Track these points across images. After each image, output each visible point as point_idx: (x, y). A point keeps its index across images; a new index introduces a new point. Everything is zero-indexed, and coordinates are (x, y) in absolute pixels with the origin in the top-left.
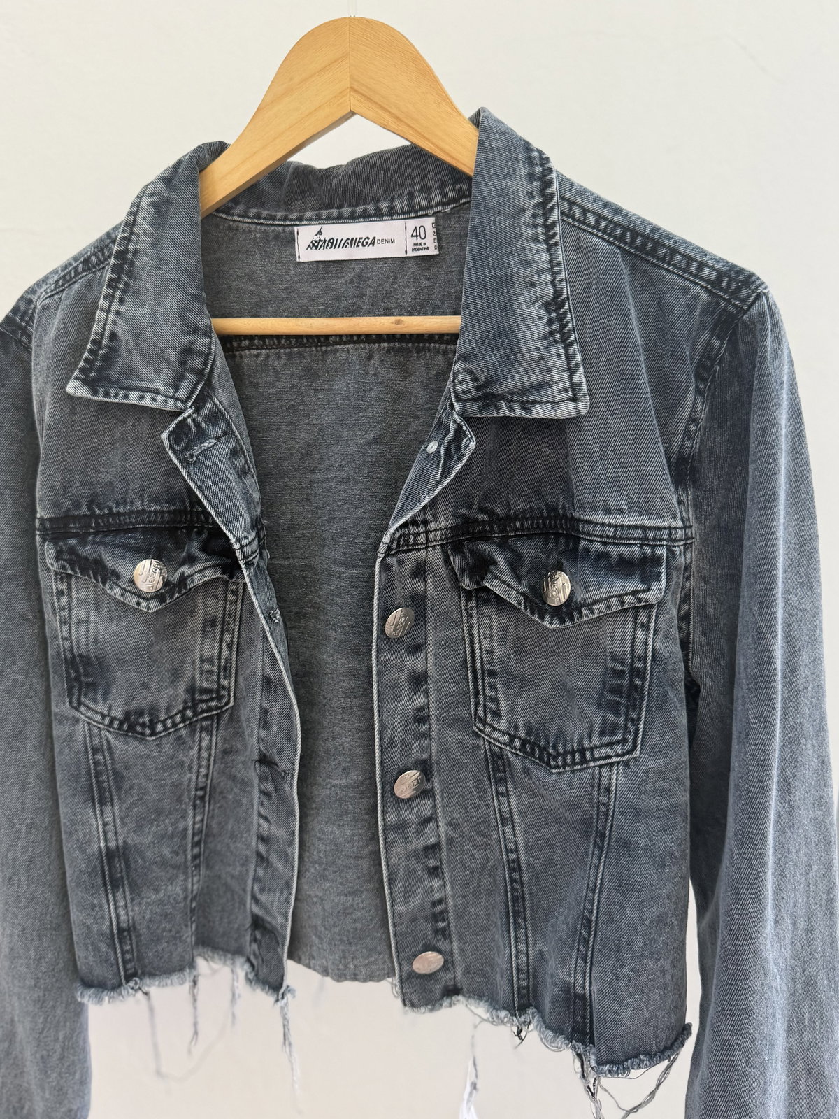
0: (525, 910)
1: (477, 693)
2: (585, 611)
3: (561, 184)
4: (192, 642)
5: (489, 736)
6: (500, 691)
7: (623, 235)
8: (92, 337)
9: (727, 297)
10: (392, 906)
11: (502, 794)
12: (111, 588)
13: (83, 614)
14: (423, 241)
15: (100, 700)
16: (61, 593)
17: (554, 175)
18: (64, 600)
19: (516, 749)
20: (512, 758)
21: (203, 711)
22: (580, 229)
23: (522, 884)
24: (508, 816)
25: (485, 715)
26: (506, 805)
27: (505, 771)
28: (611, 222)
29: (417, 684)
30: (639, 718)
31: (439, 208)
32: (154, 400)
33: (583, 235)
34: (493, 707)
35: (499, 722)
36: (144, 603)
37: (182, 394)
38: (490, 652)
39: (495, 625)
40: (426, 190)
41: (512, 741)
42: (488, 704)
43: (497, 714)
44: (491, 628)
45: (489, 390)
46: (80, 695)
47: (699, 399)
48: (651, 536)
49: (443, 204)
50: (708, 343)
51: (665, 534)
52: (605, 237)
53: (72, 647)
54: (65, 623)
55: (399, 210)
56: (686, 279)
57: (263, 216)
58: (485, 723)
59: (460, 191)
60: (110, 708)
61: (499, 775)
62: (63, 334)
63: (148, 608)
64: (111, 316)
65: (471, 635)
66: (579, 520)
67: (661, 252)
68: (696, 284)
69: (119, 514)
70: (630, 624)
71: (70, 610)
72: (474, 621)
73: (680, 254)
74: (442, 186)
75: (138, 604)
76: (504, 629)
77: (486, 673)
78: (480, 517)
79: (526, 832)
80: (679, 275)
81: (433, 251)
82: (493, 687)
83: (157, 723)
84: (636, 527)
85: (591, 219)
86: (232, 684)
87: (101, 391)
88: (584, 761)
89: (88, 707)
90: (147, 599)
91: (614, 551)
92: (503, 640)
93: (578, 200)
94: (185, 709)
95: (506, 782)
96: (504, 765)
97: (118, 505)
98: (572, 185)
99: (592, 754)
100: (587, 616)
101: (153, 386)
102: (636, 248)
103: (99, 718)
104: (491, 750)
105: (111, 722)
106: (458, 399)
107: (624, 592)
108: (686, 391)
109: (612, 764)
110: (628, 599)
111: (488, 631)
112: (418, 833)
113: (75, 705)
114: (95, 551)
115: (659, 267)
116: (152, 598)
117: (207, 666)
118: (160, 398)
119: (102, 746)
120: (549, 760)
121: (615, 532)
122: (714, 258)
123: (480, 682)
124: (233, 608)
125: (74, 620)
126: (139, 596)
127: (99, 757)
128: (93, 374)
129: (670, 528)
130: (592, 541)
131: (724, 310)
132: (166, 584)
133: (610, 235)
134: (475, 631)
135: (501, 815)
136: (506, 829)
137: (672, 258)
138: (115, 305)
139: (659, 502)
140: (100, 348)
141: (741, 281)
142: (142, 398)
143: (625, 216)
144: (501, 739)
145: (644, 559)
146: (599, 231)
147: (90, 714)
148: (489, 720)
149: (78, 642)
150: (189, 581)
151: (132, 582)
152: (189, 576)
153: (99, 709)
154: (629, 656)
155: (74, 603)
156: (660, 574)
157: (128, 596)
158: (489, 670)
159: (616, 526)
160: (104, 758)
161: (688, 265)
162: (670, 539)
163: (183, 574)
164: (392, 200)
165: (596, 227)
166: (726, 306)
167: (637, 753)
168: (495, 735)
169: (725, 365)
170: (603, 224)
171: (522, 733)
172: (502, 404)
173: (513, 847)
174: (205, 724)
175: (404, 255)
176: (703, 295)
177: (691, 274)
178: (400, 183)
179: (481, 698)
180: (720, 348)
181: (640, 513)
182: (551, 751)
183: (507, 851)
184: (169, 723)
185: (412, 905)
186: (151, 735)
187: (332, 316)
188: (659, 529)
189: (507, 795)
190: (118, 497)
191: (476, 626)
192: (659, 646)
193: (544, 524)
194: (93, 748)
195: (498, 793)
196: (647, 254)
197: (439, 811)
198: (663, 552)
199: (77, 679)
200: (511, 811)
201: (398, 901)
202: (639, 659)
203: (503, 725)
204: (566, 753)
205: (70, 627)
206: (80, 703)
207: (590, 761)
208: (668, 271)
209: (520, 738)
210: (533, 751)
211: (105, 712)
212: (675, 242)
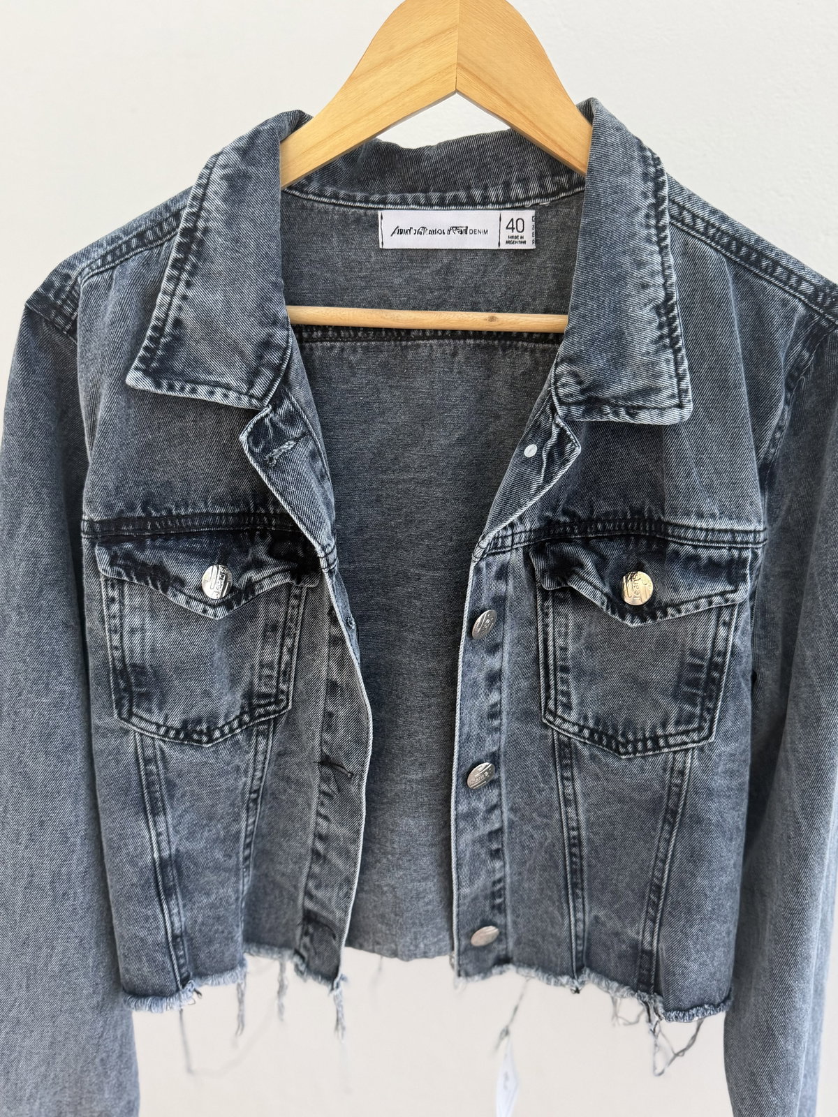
0: (582, 881)
1: (548, 687)
2: (670, 611)
3: (671, 187)
4: (251, 648)
5: (559, 727)
6: (572, 685)
7: (729, 244)
8: (153, 322)
9: (821, 311)
10: (458, 889)
11: (567, 779)
12: (175, 595)
13: (137, 622)
14: (520, 235)
15: (156, 711)
16: (113, 600)
17: (665, 178)
18: (115, 608)
19: (584, 738)
20: (580, 746)
21: (260, 716)
22: (689, 234)
23: (581, 858)
24: (571, 798)
25: (556, 708)
26: (571, 788)
27: (571, 758)
28: (718, 230)
29: (492, 682)
30: (715, 708)
31: (537, 201)
32: (226, 396)
33: (691, 240)
34: (564, 700)
35: (569, 714)
36: (211, 611)
37: (258, 390)
38: (564, 649)
39: (571, 624)
40: (524, 181)
41: (581, 731)
42: (560, 697)
43: (568, 707)
44: (567, 626)
45: (593, 394)
46: (131, 706)
47: (787, 408)
48: (739, 539)
49: (541, 196)
50: (800, 355)
51: (751, 537)
52: (713, 244)
53: (123, 657)
54: (116, 632)
55: (493, 199)
56: (785, 291)
57: (341, 196)
58: (555, 715)
59: (559, 184)
60: (166, 717)
61: (565, 762)
62: (121, 318)
63: (215, 615)
64: (176, 301)
65: (546, 633)
66: (669, 524)
67: (765, 263)
68: (795, 296)
69: (179, 516)
70: (713, 622)
71: (121, 617)
72: (550, 619)
73: (781, 266)
74: (541, 177)
75: (205, 611)
76: (579, 627)
77: (559, 669)
78: (562, 519)
79: (588, 811)
80: (780, 288)
81: (530, 245)
82: (565, 682)
83: (214, 730)
84: (726, 531)
85: (700, 225)
86: (291, 688)
87: (165, 383)
88: (656, 747)
89: (141, 718)
90: (214, 606)
91: (704, 554)
92: (577, 638)
93: (688, 205)
94: (242, 714)
95: (572, 767)
96: (571, 752)
97: (177, 506)
98: (682, 189)
99: (666, 742)
100: (672, 615)
101: (224, 380)
102: (741, 258)
103: (153, 728)
104: (559, 739)
105: (167, 732)
106: (561, 403)
107: (713, 593)
108: (779, 401)
109: (687, 750)
110: (717, 600)
111: (563, 630)
112: (485, 819)
113: (125, 716)
114: (155, 556)
115: (761, 278)
116: (219, 605)
117: (266, 672)
118: (232, 395)
119: (155, 756)
120: (617, 747)
121: (706, 536)
122: (810, 272)
123: (552, 677)
124: (296, 612)
125: (127, 628)
126: (206, 603)
127: (152, 767)
128: (154, 365)
129: (755, 532)
130: (682, 544)
131: (818, 324)
132: (232, 589)
133: (717, 243)
134: (550, 629)
135: (564, 797)
136: (569, 810)
137: (774, 271)
138: (181, 288)
139: (748, 507)
140: (162, 335)
141: (835, 297)
142: (212, 393)
143: (731, 224)
144: (571, 730)
145: (731, 561)
146: (708, 238)
147: (143, 725)
148: (559, 712)
149: (131, 651)
150: (257, 587)
151: (200, 589)
152: (256, 582)
153: (154, 720)
154: (709, 652)
155: (127, 610)
156: (745, 575)
157: (194, 603)
158: (561, 666)
159: (707, 530)
160: (157, 767)
161: (789, 278)
162: (755, 543)
163: (250, 579)
164: (486, 188)
165: (705, 233)
166: (820, 320)
167: (712, 739)
168: (566, 726)
169: (810, 376)
170: (712, 231)
171: (591, 723)
172: (607, 409)
173: (574, 824)
174: (261, 728)
175: (497, 248)
176: (801, 310)
177: (791, 287)
178: (496, 171)
179: (553, 692)
180: (809, 360)
181: (730, 518)
182: (620, 739)
183: (569, 829)
184: (226, 729)
185: (476, 886)
186: (208, 743)
187: (414, 309)
188: (746, 532)
189: (572, 779)
190: (178, 498)
191: (551, 625)
192: (738, 642)
193: (626, 526)
194: (144, 759)
195: (563, 778)
196: (751, 264)
197: (504, 798)
198: (748, 554)
199: (128, 689)
200: (575, 793)
201: (463, 884)
202: (719, 654)
203: (573, 716)
204: (636, 741)
205: (122, 636)
206: (131, 714)
207: (664, 747)
208: (770, 282)
209: (588, 728)
210: (600, 739)
211: (161, 722)
212: (777, 255)
